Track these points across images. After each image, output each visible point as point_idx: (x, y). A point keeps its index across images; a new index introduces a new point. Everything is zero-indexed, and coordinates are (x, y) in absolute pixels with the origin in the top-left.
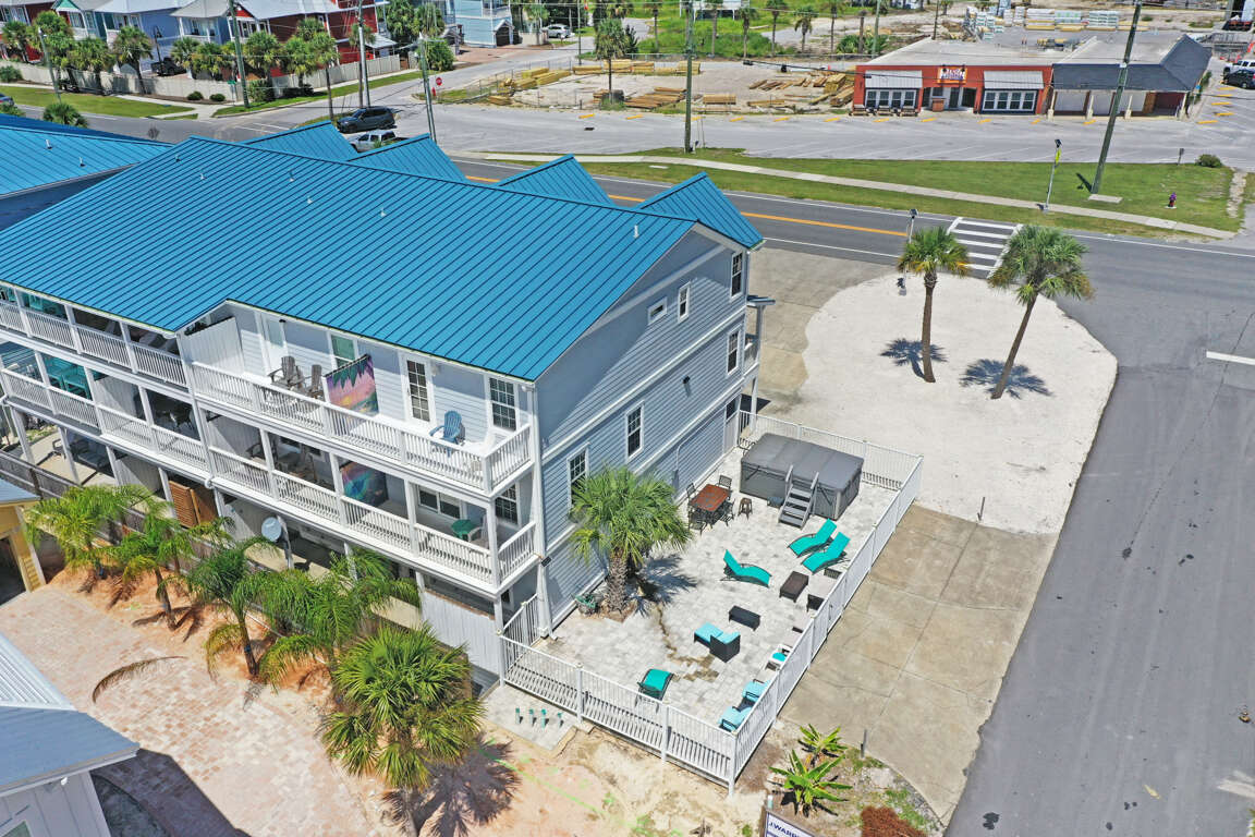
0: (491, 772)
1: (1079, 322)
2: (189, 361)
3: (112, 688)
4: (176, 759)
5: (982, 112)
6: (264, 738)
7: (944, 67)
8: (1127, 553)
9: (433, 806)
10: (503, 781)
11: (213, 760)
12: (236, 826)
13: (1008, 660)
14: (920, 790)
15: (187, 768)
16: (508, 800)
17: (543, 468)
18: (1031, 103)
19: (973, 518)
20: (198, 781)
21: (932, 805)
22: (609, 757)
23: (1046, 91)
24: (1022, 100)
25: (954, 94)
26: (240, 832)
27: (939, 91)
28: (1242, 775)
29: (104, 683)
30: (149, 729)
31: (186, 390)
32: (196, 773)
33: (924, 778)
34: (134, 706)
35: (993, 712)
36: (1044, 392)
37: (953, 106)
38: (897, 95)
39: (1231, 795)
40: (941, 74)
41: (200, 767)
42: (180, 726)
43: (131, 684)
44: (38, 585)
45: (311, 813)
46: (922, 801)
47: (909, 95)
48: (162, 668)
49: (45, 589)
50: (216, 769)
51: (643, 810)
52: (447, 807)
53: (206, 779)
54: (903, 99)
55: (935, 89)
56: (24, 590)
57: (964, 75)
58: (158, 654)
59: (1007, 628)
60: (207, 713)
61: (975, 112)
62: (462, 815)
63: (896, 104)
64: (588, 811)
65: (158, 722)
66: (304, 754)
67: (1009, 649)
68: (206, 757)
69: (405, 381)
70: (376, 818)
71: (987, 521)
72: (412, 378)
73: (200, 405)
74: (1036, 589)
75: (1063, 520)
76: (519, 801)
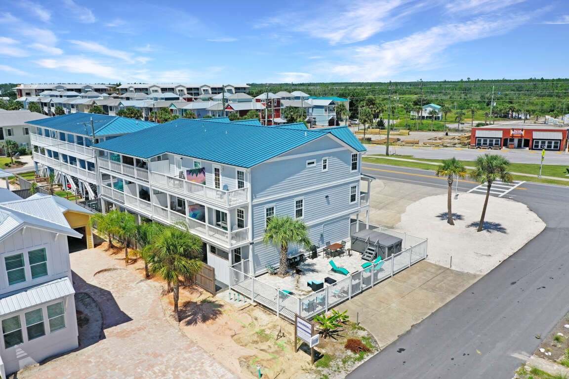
0: (213, 311)
1: (534, 212)
2: (150, 171)
3: (101, 274)
4: (112, 292)
5: (532, 149)
6: (142, 292)
7: (513, 130)
8: (513, 283)
9: (189, 316)
10: (217, 313)
11: (123, 294)
12: (122, 310)
13: (438, 308)
14: (376, 338)
15: (114, 295)
16: (216, 318)
17: (253, 206)
18: (558, 146)
19: (448, 266)
20: (116, 299)
21: (378, 343)
22: (259, 313)
23: (565, 140)
24: (553, 145)
25: (520, 141)
26: (122, 312)
27: (512, 140)
28: (525, 354)
29: (99, 272)
30: (107, 284)
31: (148, 182)
32: (116, 296)
33: (380, 335)
34: (105, 279)
35: (422, 322)
36: (505, 232)
37: (519, 146)
38: (491, 141)
39: (516, 358)
40: (512, 132)
41: (118, 295)
42: (117, 285)
43: (106, 274)
44: (92, 247)
45: (147, 311)
46: (376, 341)
47: (497, 141)
48: (119, 271)
49: (93, 249)
50: (122, 296)
51: (263, 328)
52: (193, 317)
53: (118, 298)
54: (494, 143)
55: (510, 139)
56: (86, 248)
57: (523, 133)
58: (118, 267)
59: (443, 299)
60: (127, 283)
61: (530, 149)
62: (198, 319)
63: (491, 145)
64: (243, 325)
65: (111, 283)
66: (153, 297)
67: (440, 305)
68: (121, 293)
69: (214, 175)
70: (168, 316)
71: (453, 268)
72: (216, 174)
73: (152, 187)
74: (464, 289)
75: (490, 271)
76: (219, 319)
